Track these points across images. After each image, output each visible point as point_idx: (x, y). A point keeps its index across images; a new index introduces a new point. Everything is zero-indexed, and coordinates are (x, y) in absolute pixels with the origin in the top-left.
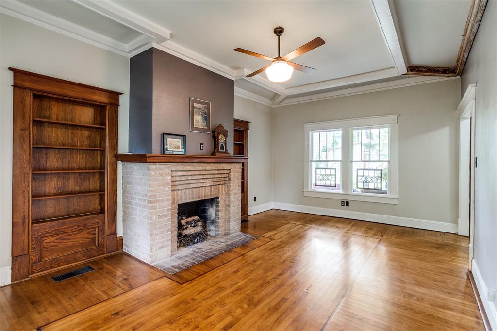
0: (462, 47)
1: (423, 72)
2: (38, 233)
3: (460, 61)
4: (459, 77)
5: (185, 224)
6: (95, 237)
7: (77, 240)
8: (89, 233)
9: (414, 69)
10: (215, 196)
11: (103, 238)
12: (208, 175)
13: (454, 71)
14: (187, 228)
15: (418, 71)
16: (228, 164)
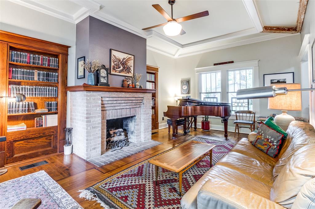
0: (299, 11)
1: (274, 30)
2: (11, 138)
3: (299, 21)
4: (299, 33)
5: (112, 134)
6: (51, 142)
7: (38, 143)
8: (46, 139)
9: (268, 29)
10: (133, 115)
11: (57, 142)
12: (128, 101)
13: (296, 29)
14: (114, 136)
15: (271, 30)
16: (142, 93)
